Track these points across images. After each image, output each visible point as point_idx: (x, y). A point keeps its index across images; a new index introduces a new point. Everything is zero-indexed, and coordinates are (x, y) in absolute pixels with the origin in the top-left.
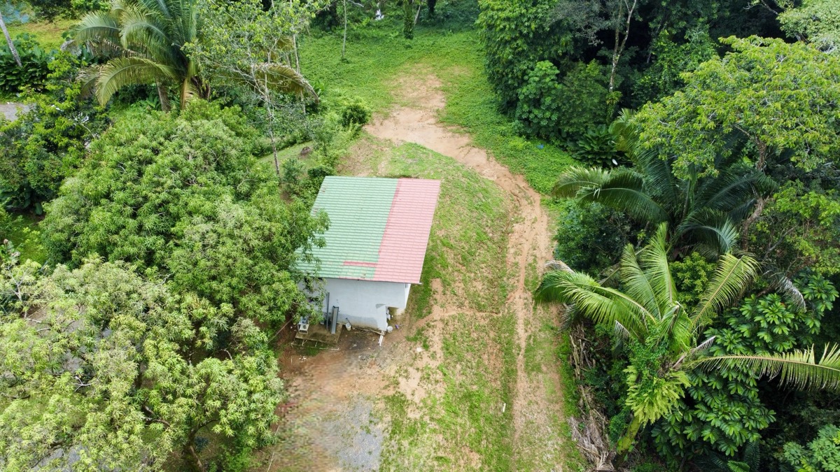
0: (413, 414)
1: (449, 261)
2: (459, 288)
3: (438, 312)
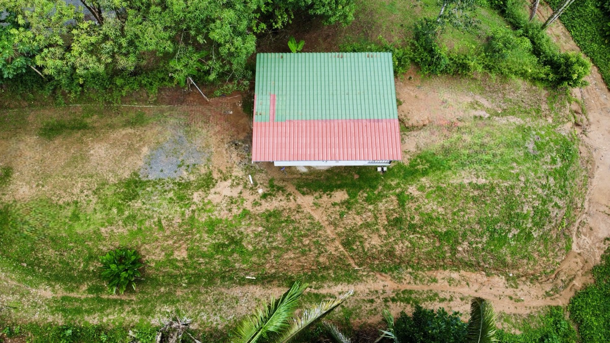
0: (196, 197)
1: (380, 204)
2: (353, 219)
3: (306, 201)
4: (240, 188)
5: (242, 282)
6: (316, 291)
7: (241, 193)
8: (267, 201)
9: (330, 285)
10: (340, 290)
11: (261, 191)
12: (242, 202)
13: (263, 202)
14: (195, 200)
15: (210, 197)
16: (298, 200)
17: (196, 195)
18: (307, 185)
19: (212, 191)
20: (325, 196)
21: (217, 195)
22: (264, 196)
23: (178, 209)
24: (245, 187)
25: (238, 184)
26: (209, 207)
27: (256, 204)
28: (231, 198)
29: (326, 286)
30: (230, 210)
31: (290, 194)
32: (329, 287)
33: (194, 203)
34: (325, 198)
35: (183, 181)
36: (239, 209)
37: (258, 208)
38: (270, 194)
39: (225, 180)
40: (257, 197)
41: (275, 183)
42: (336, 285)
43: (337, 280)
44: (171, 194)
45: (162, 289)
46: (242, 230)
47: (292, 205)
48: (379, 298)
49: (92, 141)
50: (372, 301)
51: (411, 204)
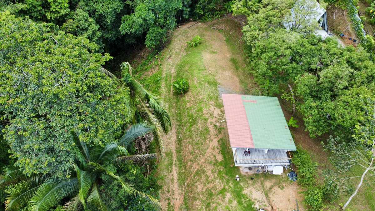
0: (212, 102)
1: (218, 180)
2: (209, 170)
3: (215, 143)
4: (219, 117)
5: (178, 133)
6: (174, 163)
7: (216, 117)
8: (213, 127)
9: (177, 170)
10: (174, 175)
11: (217, 124)
12: (211, 118)
13: (212, 125)
14: (210, 102)
15: (213, 107)
16: (215, 139)
17: (213, 102)
18: (223, 143)
19: (215, 108)
20: (219, 151)
21: (213, 109)
22: (215, 126)
23: (206, 97)
24: (219, 119)
25: (220, 116)
26: (208, 107)
27: (211, 123)
28: (213, 114)
29: (177, 168)
30: (207, 114)
31: (217, 136)
32: (176, 170)
33: (209, 102)
34: (217, 151)
35: (218, 98)
36: (208, 117)
37: (209, 124)
38: (216, 128)
39: (221, 112)
40: (214, 123)
41: (222, 130)
42: (177, 173)
43: (180, 174)
44: (212, 95)
45: (175, 105)
46: (200, 122)
47: (213, 137)
48: (170, 195)
49: (231, 72)
50: (168, 192)
51: (220, 198)
